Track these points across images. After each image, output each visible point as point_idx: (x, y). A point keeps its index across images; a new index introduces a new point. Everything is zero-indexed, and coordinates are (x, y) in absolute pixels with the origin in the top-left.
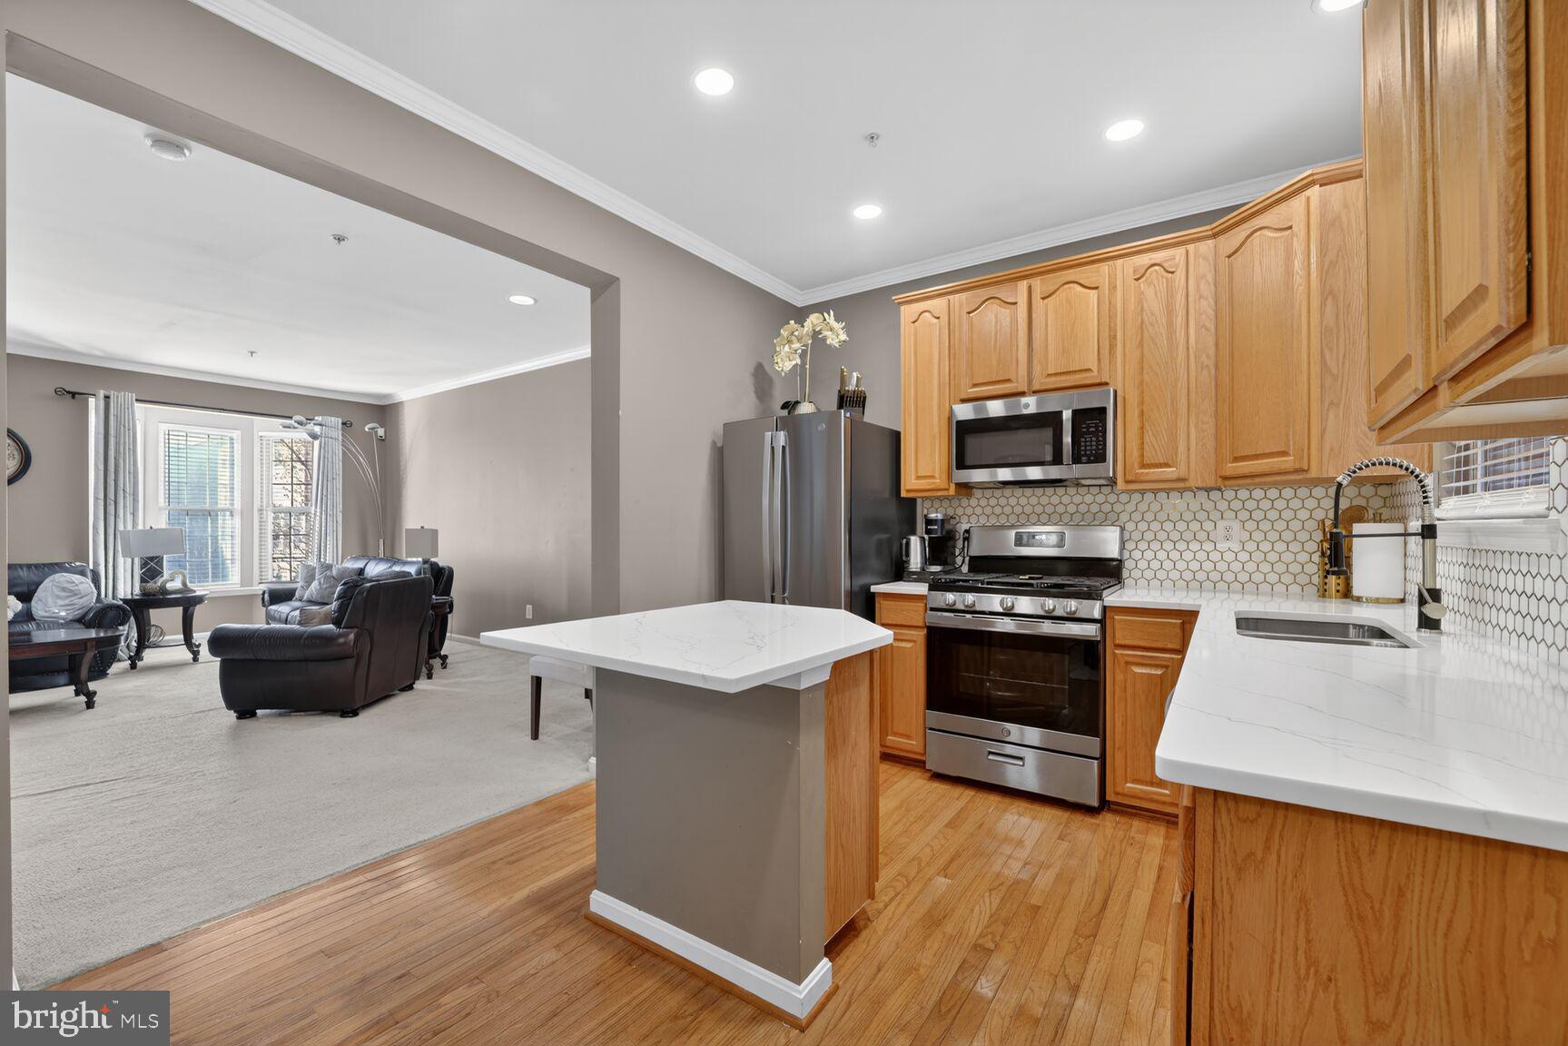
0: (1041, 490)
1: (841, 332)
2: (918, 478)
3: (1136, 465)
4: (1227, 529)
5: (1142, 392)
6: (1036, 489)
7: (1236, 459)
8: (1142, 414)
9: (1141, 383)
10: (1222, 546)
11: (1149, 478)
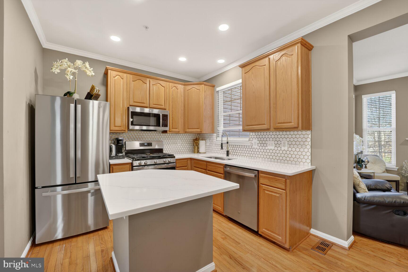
0: (149, 132)
1: (92, 72)
2: (115, 126)
3: (171, 128)
4: (179, 141)
5: (173, 113)
6: (147, 132)
7: (188, 129)
8: (172, 117)
9: (173, 110)
10: (178, 145)
11: (173, 131)
